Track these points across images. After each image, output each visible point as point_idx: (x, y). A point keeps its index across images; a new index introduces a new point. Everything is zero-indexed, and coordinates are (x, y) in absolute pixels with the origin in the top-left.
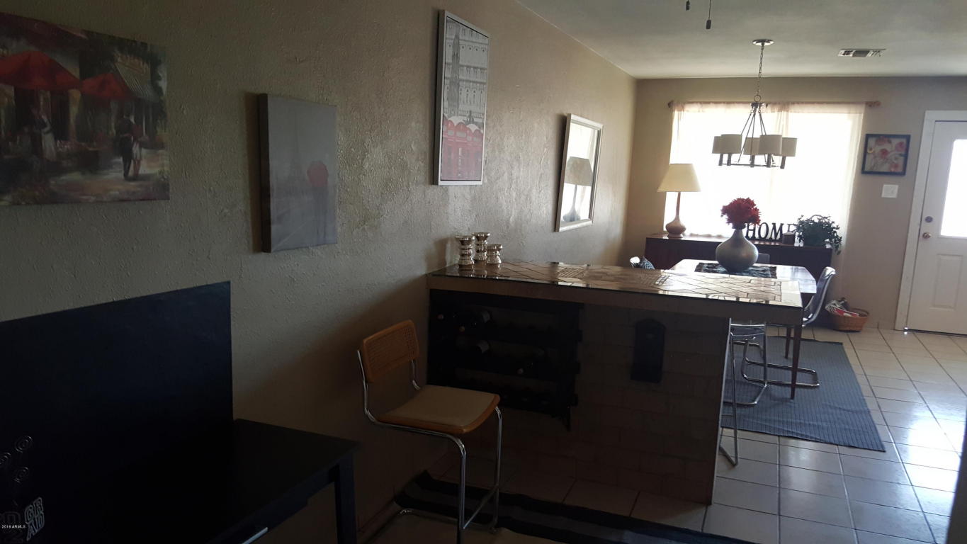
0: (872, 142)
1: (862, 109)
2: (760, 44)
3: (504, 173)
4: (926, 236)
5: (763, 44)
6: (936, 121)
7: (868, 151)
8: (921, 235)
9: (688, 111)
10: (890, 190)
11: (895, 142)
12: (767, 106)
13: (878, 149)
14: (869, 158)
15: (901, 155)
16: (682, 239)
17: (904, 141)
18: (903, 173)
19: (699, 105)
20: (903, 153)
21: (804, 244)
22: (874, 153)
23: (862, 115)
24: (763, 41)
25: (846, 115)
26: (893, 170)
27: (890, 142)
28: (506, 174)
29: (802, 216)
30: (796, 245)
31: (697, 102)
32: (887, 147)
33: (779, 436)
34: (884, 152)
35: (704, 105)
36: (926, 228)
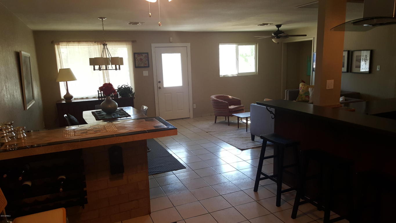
0: (136, 55)
1: (131, 43)
2: (101, 19)
3: (4, 86)
4: (160, 88)
5: (102, 19)
6: (155, 47)
7: (136, 59)
8: (158, 87)
9: (61, 45)
10: (146, 73)
11: (144, 55)
12: (95, 42)
13: (139, 58)
14: (137, 62)
15: (146, 60)
16: (72, 102)
17: (146, 55)
18: (149, 67)
19: (66, 43)
20: (147, 59)
21: (122, 97)
22: (138, 60)
23: (131, 46)
24: (102, 18)
25: (126, 46)
26: (145, 66)
27: (142, 55)
28: (4, 87)
29: (119, 86)
30: (119, 97)
31: (65, 41)
32: (142, 57)
33: (152, 175)
34: (141, 59)
35: (68, 43)
36: (159, 85)
